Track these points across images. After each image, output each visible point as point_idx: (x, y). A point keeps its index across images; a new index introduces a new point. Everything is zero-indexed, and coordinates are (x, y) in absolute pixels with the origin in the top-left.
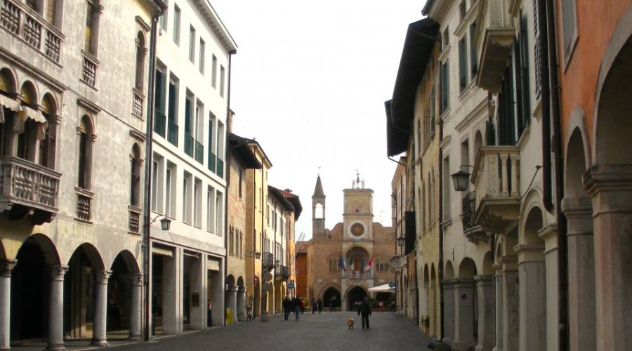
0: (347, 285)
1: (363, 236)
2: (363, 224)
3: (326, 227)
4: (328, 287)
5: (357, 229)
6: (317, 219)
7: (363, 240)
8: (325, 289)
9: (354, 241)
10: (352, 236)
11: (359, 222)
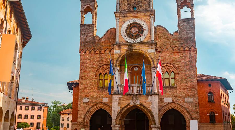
0: (119, 105)
1: (141, 39)
2: (142, 23)
3: (96, 34)
4: (95, 109)
5: (134, 31)
6: (85, 25)
7: (141, 43)
8: (93, 111)
9: (130, 45)
10: (127, 39)
11: (137, 21)
